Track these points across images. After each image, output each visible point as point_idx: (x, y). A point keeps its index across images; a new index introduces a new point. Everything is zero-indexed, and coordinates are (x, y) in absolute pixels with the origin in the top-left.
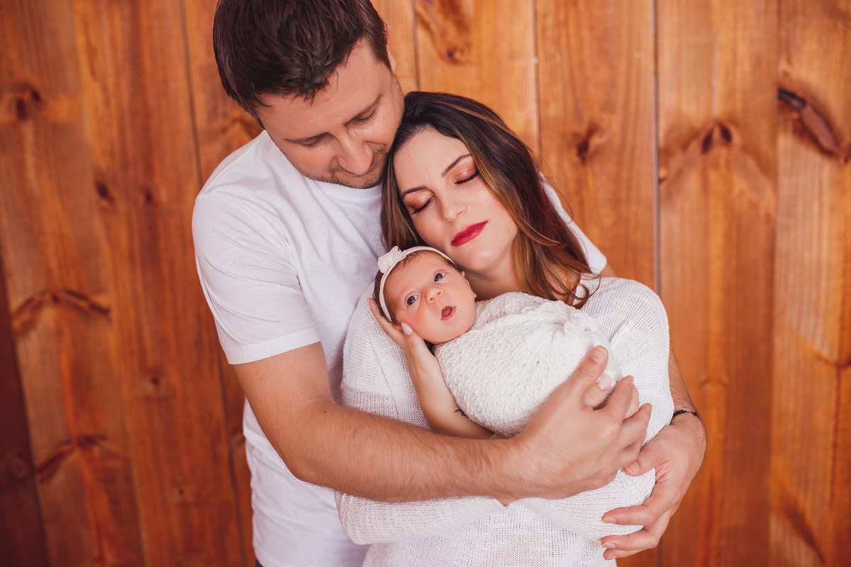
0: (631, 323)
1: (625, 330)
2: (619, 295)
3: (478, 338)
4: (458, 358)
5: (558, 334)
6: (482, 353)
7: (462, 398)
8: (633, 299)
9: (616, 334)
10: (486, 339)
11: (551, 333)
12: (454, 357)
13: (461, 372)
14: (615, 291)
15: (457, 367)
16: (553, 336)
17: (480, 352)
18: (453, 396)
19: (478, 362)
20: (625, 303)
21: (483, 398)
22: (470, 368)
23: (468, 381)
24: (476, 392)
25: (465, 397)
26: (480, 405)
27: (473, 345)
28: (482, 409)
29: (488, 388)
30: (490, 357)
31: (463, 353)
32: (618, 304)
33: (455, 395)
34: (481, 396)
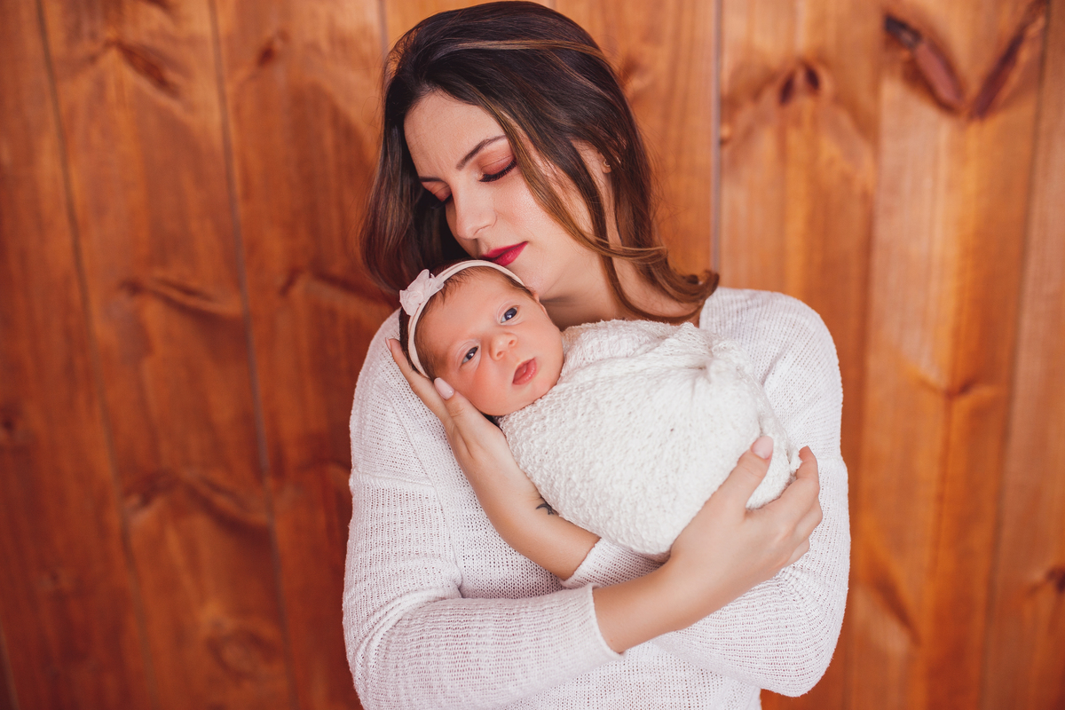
0: (790, 357)
1: (782, 368)
2: (767, 315)
3: (570, 395)
4: (540, 427)
5: (701, 383)
6: (579, 416)
7: (552, 485)
8: (788, 322)
9: (771, 375)
10: (583, 394)
11: (689, 383)
12: (534, 426)
13: (547, 447)
14: (760, 309)
15: (540, 440)
16: (694, 385)
17: (575, 415)
18: (533, 484)
19: (573, 430)
20: (777, 327)
21: (586, 484)
22: (560, 440)
23: (560, 459)
24: (574, 477)
25: (556, 484)
26: (581, 496)
27: (563, 405)
28: (585, 502)
29: (591, 471)
30: (592, 423)
31: (547, 420)
32: (767, 328)
33: (537, 482)
34: (582, 481)
